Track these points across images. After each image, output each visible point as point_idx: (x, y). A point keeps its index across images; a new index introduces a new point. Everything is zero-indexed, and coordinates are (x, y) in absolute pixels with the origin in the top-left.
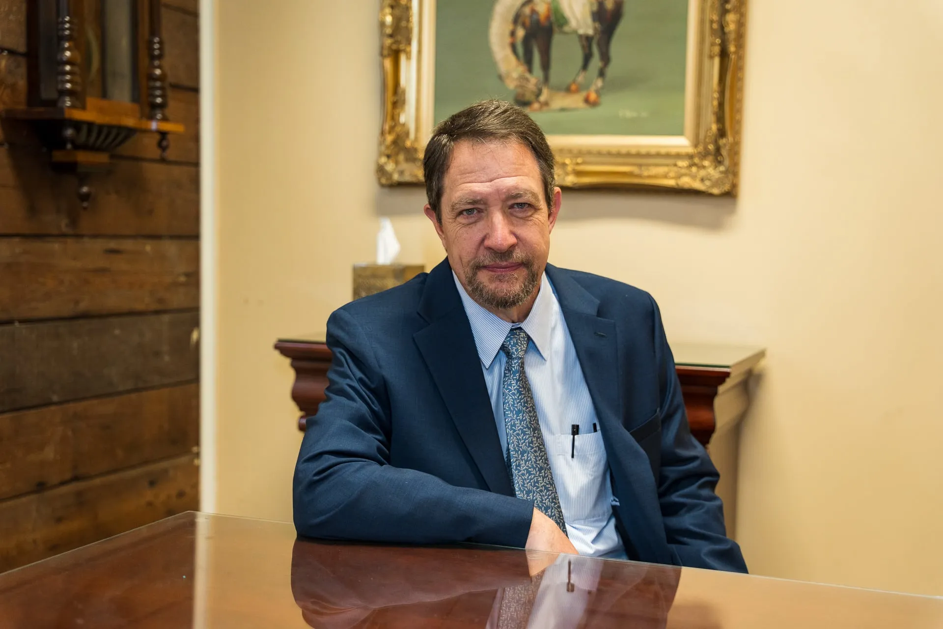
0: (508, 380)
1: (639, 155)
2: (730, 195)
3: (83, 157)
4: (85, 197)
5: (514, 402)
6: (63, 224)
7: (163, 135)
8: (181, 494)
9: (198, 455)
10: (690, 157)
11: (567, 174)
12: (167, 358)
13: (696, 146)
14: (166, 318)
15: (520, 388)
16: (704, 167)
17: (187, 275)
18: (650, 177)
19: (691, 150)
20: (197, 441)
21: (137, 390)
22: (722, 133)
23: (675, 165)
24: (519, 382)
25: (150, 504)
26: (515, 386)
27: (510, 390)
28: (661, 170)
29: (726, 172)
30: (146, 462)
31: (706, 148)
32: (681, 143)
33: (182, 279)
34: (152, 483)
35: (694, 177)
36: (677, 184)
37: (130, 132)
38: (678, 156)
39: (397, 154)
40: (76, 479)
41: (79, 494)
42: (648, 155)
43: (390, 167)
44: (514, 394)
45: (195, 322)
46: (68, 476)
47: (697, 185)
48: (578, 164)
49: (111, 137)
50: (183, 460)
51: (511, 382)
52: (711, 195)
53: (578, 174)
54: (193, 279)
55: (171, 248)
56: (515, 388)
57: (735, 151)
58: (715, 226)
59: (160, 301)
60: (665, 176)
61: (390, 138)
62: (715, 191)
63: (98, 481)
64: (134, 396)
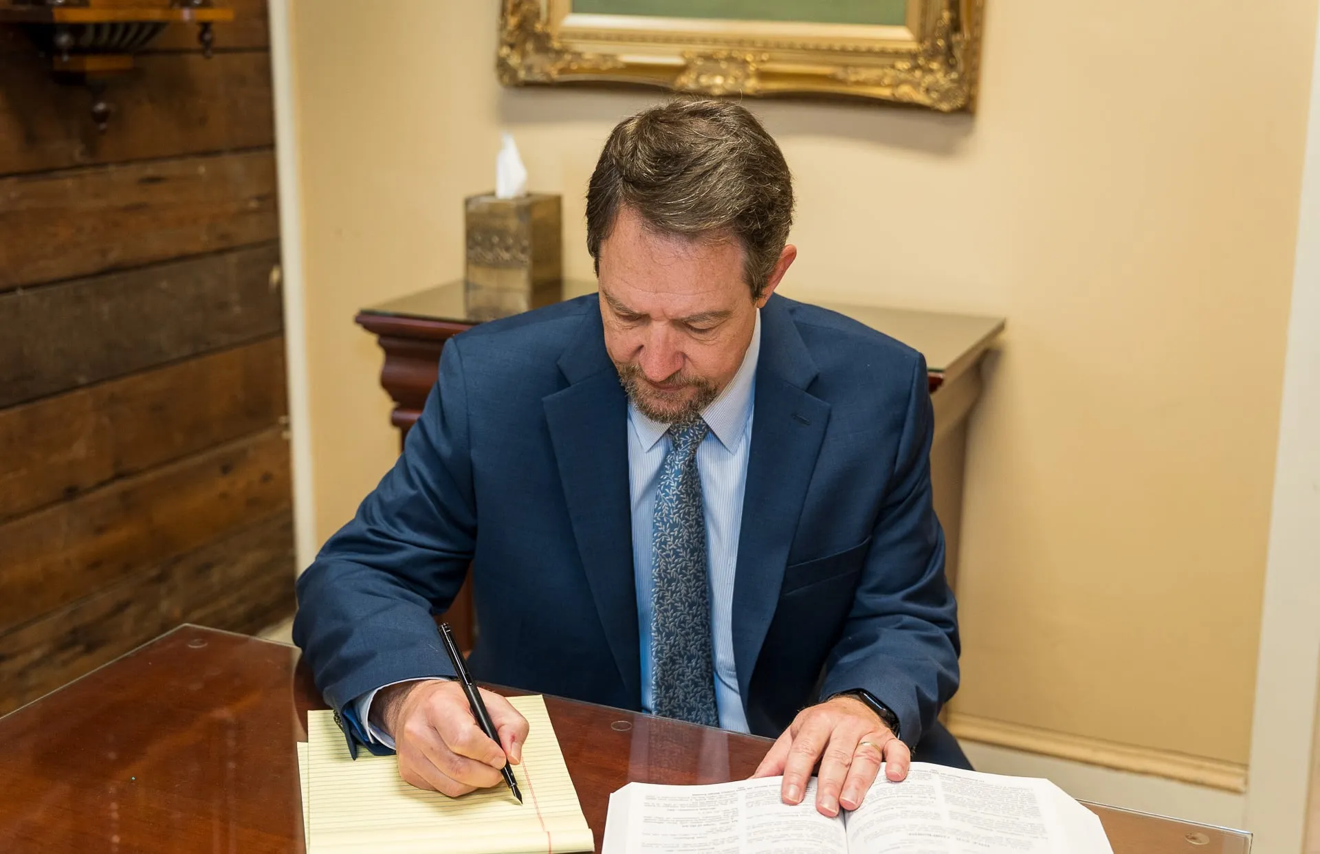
0: (666, 479)
1: (844, 51)
2: (967, 110)
3: (92, 64)
4: (102, 117)
5: (669, 511)
6: (77, 152)
7: (206, 26)
8: (267, 478)
9: (287, 426)
10: (913, 56)
11: (748, 76)
12: (237, 310)
13: (921, 40)
14: (232, 258)
15: (683, 494)
16: (931, 71)
17: (260, 198)
18: (858, 83)
19: (914, 46)
20: (285, 408)
21: (196, 355)
22: (956, 26)
23: (893, 67)
24: (681, 487)
25: (224, 496)
26: (675, 490)
27: (667, 495)
28: (873, 74)
29: (959, 81)
30: (216, 444)
31: (934, 45)
32: (900, 36)
33: (253, 204)
34: (226, 469)
35: (916, 85)
36: (893, 95)
37: (157, 27)
38: (897, 54)
39: (524, 41)
40: (119, 476)
41: (125, 495)
42: (856, 52)
43: (514, 60)
44: (671, 500)
45: (275, 258)
46: (109, 474)
47: (920, 97)
48: (763, 61)
49: (130, 36)
50: (266, 435)
51: (670, 483)
52: (938, 112)
53: (764, 76)
54: (269, 202)
55: (235, 165)
56: (674, 493)
57: (974, 51)
58: (945, 150)
59: (224, 237)
60: (878, 84)
61: (513, 21)
62: (945, 106)
63: (150, 476)
64: (193, 364)
